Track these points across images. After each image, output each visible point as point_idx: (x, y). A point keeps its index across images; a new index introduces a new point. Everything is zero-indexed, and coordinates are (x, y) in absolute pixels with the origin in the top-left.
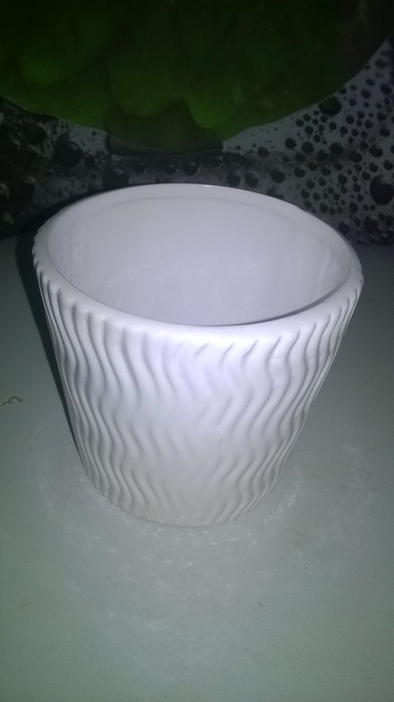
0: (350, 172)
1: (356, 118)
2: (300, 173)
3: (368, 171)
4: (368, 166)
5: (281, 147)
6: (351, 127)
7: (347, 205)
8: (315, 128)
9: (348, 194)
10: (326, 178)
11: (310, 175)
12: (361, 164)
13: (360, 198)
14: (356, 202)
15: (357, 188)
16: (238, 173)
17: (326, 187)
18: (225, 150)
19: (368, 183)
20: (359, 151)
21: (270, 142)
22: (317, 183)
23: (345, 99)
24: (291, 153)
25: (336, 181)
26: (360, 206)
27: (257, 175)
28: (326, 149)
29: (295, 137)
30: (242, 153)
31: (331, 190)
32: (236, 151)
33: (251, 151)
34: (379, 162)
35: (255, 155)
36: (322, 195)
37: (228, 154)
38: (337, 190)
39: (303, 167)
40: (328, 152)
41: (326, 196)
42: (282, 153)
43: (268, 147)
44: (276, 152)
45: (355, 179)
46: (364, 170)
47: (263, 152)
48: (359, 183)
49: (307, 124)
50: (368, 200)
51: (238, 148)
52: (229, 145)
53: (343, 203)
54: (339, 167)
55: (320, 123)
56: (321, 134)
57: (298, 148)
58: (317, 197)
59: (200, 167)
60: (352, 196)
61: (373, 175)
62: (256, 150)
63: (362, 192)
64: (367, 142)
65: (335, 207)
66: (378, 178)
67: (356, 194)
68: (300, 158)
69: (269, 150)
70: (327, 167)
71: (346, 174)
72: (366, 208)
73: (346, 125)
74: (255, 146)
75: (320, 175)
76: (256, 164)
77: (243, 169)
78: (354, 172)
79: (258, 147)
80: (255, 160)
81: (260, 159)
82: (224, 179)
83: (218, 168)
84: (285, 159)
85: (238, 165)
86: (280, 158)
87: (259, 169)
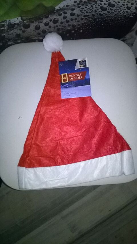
2: (79, 7)
3: (99, 4)
5: (73, 3)
7: (94, 11)
9: (94, 9)
10: (87, 6)
11: (82, 7)
12: (97, 3)
13: (98, 9)
14: (96, 10)
15: (96, 8)
16: (61, 13)
17: (88, 8)
18: (56, 9)
19: (100, 7)
22: (84, 8)
24: (76, 4)
25: (90, 7)
26: (98, 11)
27: (67, 11)
30: (61, 8)
31: (89, 9)
32: (59, 8)
33: (64, 7)
34: (103, 3)
35: (65, 7)
36: (86, 10)
37: (57, 10)
38: (91, 8)
39: (80, 6)
41: (87, 10)
42: (73, 5)
45: (96, 6)
46: (98, 4)
47: (67, 6)
48: (97, 6)
50: (100, 10)
51: (60, 7)
52: (57, 8)
53: (93, 10)
54: (91, 4)
57: (78, 2)
58: (85, 10)
59: (50, 15)
60: (95, 9)
61: (101, 5)
62: (65, 6)
63: (98, 8)
65: (91, 12)
66: (102, 6)
67: (96, 9)
68: (78, 4)
69: (69, 5)
70: (87, 4)
71: (93, 5)
72: (99, 11)
74: (65, 5)
75: (86, 6)
76: (66, 9)
77: (62, 11)
78: (95, 4)
79: (66, 5)
80: (65, 8)
81: (67, 7)
82: (57, 15)
83: (55, 14)
84: (74, 5)
85: (61, 11)
86: (73, 6)
87: (67, 10)
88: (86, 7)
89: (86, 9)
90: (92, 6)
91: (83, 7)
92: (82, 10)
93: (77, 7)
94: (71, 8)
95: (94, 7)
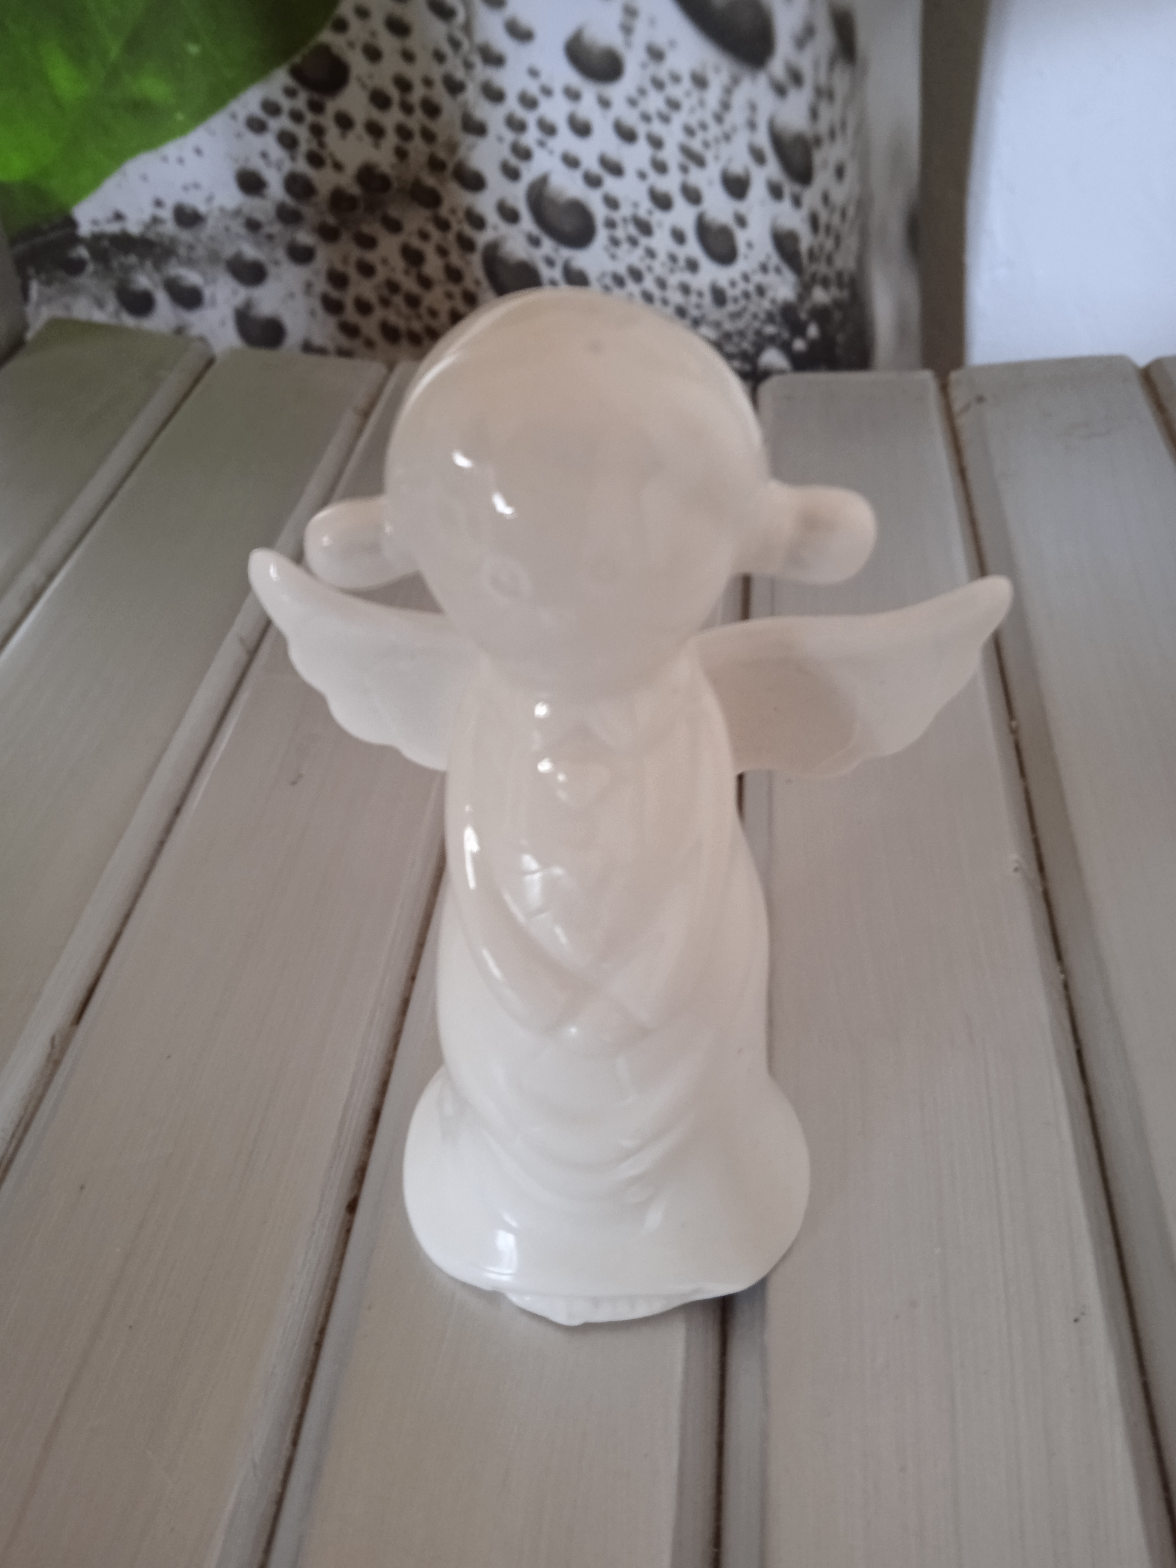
0: (424, 236)
1: (394, 93)
2: (298, 255)
3: (467, 230)
4: (461, 214)
5: (231, 195)
6: (391, 118)
7: (444, 318)
8: (302, 133)
9: (438, 291)
11: (327, 255)
12: (443, 213)
13: (470, 298)
14: (461, 307)
15: (453, 274)
16: (143, 281)
17: (380, 276)
18: (85, 229)
19: (477, 260)
20: (430, 181)
21: (197, 186)
22: (352, 272)
23: (351, 45)
24: (260, 208)
25: (398, 263)
27: (193, 277)
28: (347, 181)
29: (257, 164)
30: (134, 227)
31: (393, 287)
32: (114, 228)
33: (155, 219)
34: (485, 205)
35: (170, 228)
36: (374, 300)
37: (97, 237)
38: (411, 284)
39: (303, 237)
40: (355, 190)
41: (384, 301)
42: (237, 213)
43: (196, 201)
44: (222, 210)
45: (442, 252)
46: (455, 227)
47: (187, 217)
48: (454, 260)
49: (276, 124)
51: (119, 217)
52: (90, 216)
53: (434, 314)
54: (394, 226)
55: (310, 117)
56: (321, 145)
57: (276, 189)
58: (364, 307)
60: (449, 296)
61: (479, 240)
62: (166, 214)
63: (469, 284)
64: (442, 154)
65: (420, 328)
66: (496, 246)
67: (456, 290)
68: (287, 216)
69: (202, 208)
70: (364, 227)
71: (416, 243)
73: (376, 114)
74: (159, 203)
75: (356, 253)
76: (182, 251)
77: (149, 264)
78: (436, 234)
79: (170, 203)
80: (173, 240)
81: (185, 236)
82: (112, 304)
83: (86, 279)
84: (253, 225)
85: (132, 259)
86: (238, 227)
87: (190, 262)
88: (367, 270)
89: (366, 289)
90: (413, 257)
91: (339, 267)
92: (335, 294)
93: (280, 254)
94: (229, 251)
95: (433, 266)
